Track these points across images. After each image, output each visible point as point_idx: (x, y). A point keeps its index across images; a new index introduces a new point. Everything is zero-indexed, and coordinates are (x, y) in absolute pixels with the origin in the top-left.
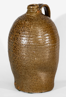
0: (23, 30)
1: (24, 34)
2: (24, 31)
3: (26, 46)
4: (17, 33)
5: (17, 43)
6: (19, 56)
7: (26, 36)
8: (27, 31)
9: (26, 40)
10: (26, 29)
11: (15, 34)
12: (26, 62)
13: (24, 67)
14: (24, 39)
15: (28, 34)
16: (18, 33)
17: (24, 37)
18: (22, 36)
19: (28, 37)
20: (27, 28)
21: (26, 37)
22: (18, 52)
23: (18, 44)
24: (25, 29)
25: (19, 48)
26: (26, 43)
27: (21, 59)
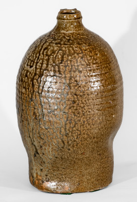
0: (86, 62)
1: (90, 70)
2: (87, 65)
3: (99, 95)
4: (72, 72)
5: (78, 93)
6: (84, 118)
7: (94, 74)
8: (94, 64)
9: (97, 81)
10: (90, 60)
11: (68, 75)
12: (100, 127)
13: (94, 138)
14: (93, 81)
15: (97, 69)
16: (74, 71)
17: (92, 76)
18: (88, 76)
19: (98, 75)
20: (91, 57)
21: (95, 76)
22: (83, 111)
23: (81, 94)
24: (88, 60)
25: (85, 101)
26: (99, 88)
27: (89, 124)
